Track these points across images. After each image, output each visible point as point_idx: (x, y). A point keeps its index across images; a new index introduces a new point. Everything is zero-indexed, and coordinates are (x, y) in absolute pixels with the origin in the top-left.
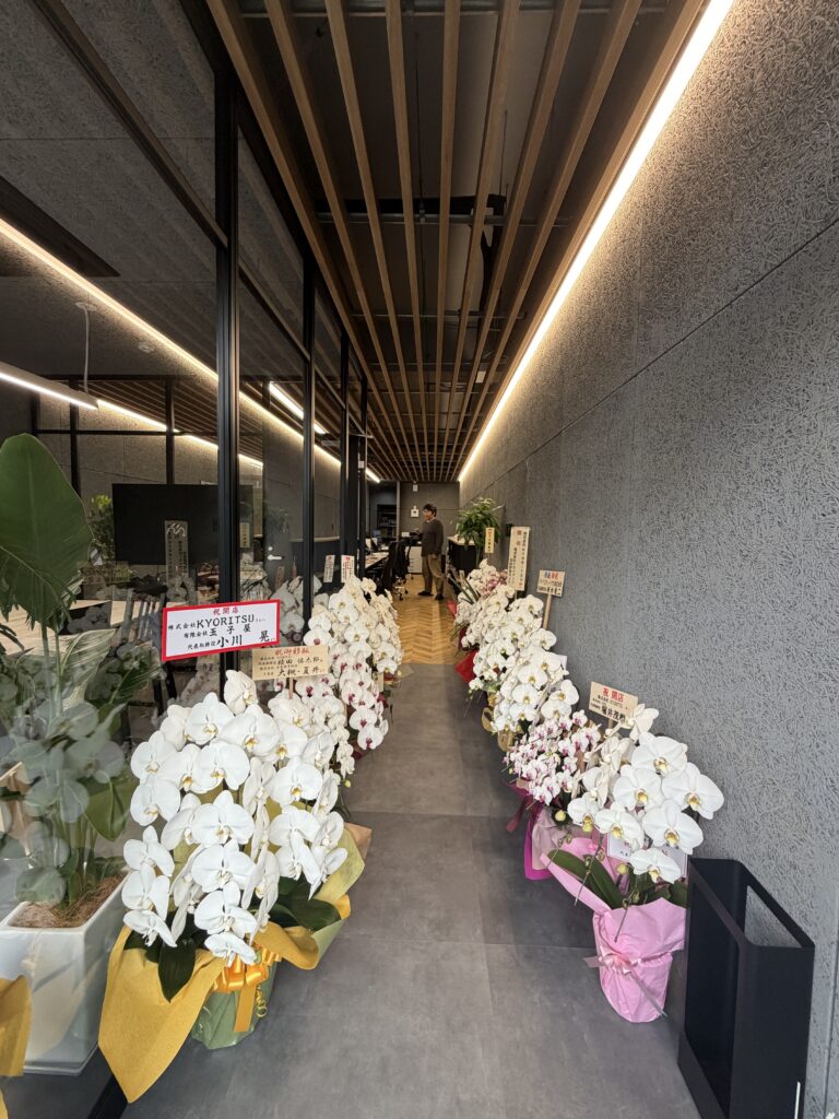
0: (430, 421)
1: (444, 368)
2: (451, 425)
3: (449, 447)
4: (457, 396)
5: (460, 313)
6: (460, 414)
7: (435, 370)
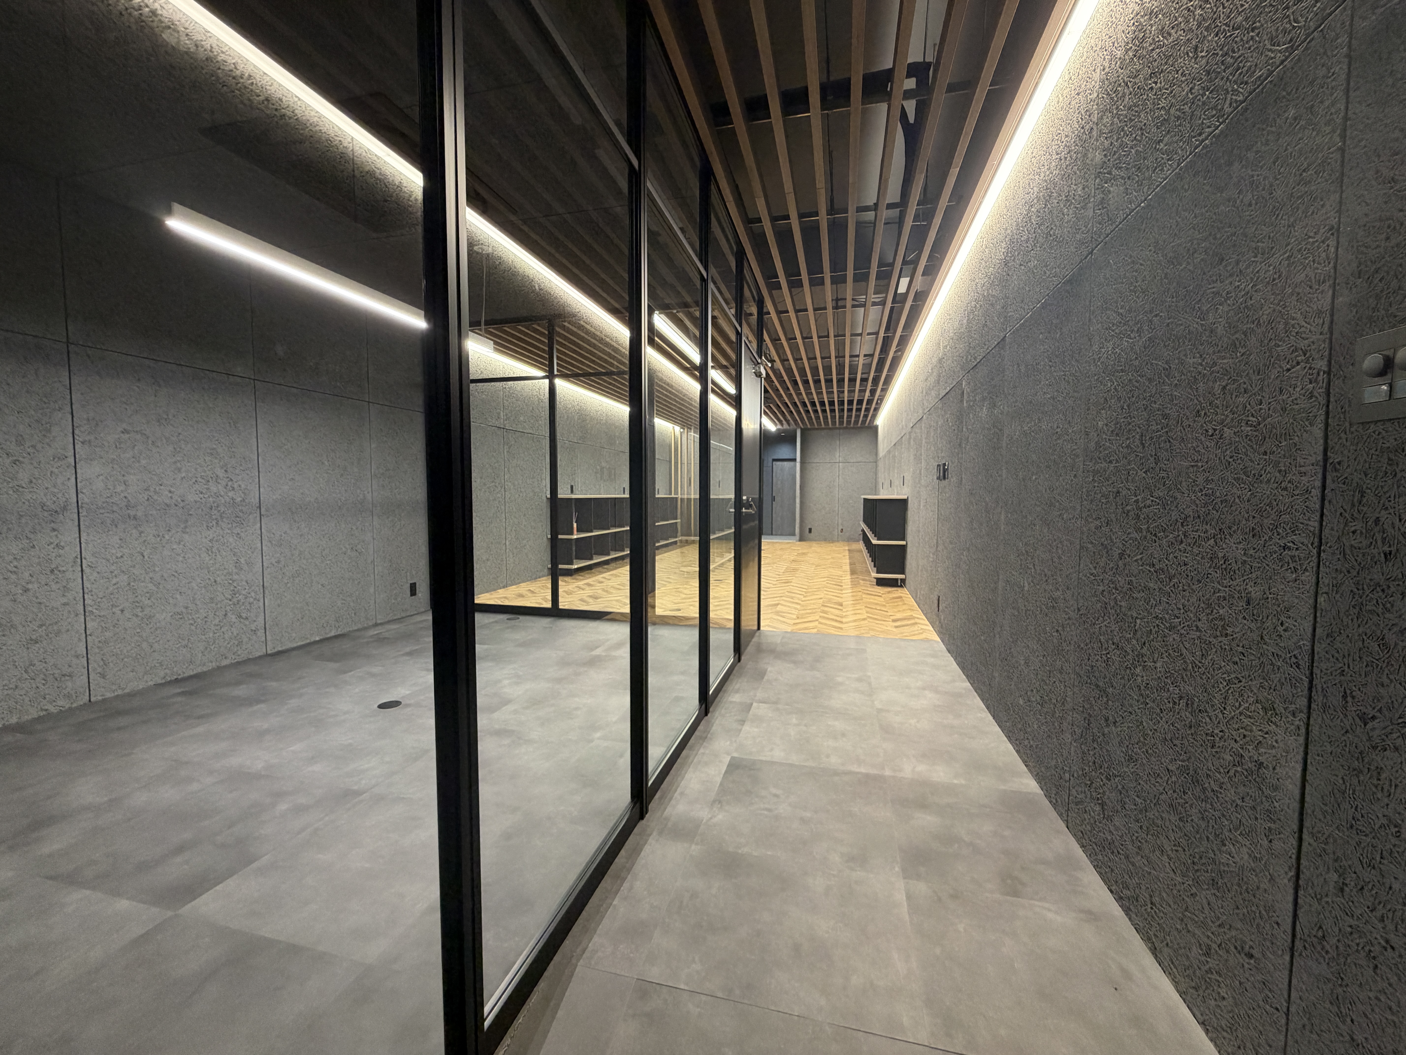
0: (840, 347)
1: (856, 279)
2: (866, 349)
3: (864, 380)
4: (874, 312)
5: (876, 207)
6: (877, 333)
7: (845, 282)
